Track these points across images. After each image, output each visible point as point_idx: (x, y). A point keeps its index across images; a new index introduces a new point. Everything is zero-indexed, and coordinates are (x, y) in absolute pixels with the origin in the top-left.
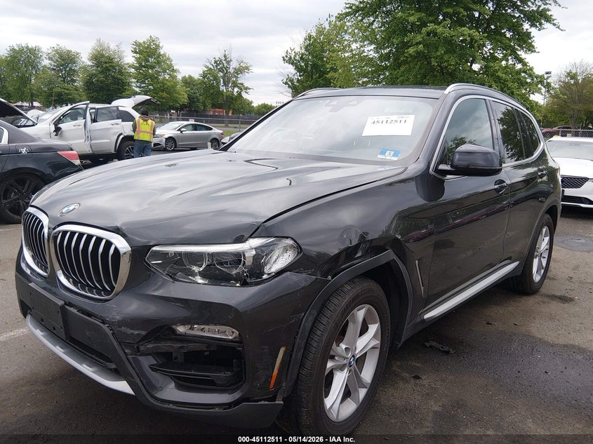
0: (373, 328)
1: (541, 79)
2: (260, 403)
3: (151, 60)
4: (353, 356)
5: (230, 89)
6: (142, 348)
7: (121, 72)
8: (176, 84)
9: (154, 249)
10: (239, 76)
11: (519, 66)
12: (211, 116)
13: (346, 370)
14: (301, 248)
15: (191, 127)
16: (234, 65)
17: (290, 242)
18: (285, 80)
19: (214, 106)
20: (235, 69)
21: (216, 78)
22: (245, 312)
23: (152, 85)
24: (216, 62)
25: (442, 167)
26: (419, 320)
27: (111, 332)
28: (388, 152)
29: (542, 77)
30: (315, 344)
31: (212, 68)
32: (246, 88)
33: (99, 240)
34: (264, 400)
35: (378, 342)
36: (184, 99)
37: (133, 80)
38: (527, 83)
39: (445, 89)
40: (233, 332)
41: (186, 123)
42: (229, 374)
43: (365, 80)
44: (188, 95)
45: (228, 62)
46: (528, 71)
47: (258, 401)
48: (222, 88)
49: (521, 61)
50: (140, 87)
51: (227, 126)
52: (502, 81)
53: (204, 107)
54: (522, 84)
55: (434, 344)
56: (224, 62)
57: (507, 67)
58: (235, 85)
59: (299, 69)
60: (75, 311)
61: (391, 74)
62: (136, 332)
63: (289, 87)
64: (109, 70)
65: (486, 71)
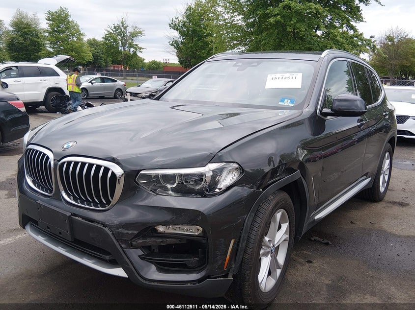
0: (285, 226)
1: (369, 43)
2: (218, 279)
3: (62, 26)
4: (274, 246)
5: (127, 49)
6: (134, 243)
7: (37, 36)
8: (83, 45)
9: (142, 172)
10: (134, 39)
11: (351, 32)
12: (112, 71)
13: (269, 255)
14: (243, 170)
15: (99, 80)
16: (130, 30)
17: (236, 166)
18: (171, 43)
19: (114, 62)
20: (131, 33)
21: (115, 40)
22: (209, 215)
23: (63, 46)
24: (115, 28)
25: (325, 110)
26: (312, 220)
27: (111, 233)
28: (286, 100)
29: (369, 40)
30: (253, 237)
31: (112, 32)
32: (140, 48)
33: (99, 167)
34: (221, 277)
35: (288, 236)
36: (89, 57)
37: (48, 42)
38: (358, 45)
39: (321, 54)
40: (198, 230)
41: (95, 76)
42: (196, 259)
43: (235, 42)
44: (93, 54)
45: (125, 28)
46: (359, 36)
47: (216, 278)
48: (121, 48)
49: (352, 28)
50: (53, 48)
51: (125, 78)
52: (340, 44)
53: (106, 63)
54: (355, 46)
55: (317, 238)
56: (122, 28)
57: (343, 33)
58: (131, 46)
59: (182, 34)
60: (80, 219)
61: (256, 38)
62: (130, 232)
63: (175, 47)
64: (27, 34)
65: (326, 36)
